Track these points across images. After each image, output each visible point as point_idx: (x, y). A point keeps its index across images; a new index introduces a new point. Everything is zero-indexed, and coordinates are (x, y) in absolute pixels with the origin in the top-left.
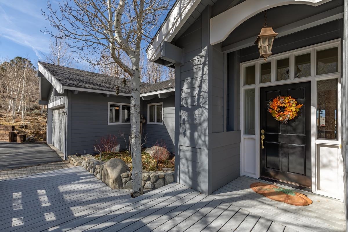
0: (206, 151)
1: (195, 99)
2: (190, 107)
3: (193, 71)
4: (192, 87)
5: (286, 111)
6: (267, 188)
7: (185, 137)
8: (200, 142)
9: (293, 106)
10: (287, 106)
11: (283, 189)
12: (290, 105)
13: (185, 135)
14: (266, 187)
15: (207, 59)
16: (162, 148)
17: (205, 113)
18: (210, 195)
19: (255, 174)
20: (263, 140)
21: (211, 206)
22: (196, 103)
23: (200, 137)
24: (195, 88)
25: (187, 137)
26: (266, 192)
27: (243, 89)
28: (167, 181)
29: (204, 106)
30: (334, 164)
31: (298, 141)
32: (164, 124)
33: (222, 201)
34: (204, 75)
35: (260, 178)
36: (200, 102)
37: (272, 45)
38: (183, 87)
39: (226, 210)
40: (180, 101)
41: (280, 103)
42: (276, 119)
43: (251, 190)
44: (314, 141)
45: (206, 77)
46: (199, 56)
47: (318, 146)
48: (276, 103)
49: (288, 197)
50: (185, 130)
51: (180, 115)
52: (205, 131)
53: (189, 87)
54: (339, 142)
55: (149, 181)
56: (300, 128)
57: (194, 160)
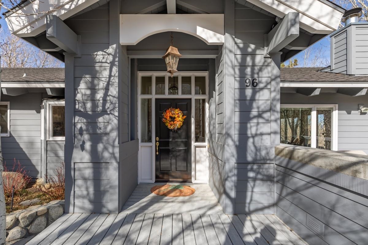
0: (115, 164)
1: (99, 103)
2: (90, 113)
3: (95, 68)
4: (93, 89)
5: (176, 120)
6: (165, 188)
7: (84, 151)
8: (106, 155)
9: (180, 117)
10: (176, 116)
11: (175, 186)
12: (178, 117)
13: (83, 148)
14: (163, 188)
15: (117, 59)
16: (11, 173)
17: (114, 121)
18: (121, 212)
19: (151, 179)
20: (158, 146)
21: (128, 223)
22: (101, 108)
23: (105, 148)
24: (99, 90)
25: (86, 151)
26: (165, 192)
27: (140, 97)
28: (53, 216)
29: (112, 112)
30: (203, 159)
31: (182, 145)
32: (11, 136)
33: (136, 214)
34: (113, 76)
35: (156, 182)
36: (106, 107)
37: (177, 64)
38: (79, 86)
39: (144, 220)
40: (75, 104)
41: (172, 114)
42: (168, 127)
43: (153, 194)
44: (194, 144)
45: (115, 80)
46: (105, 52)
47: (196, 147)
48: (168, 113)
49: (181, 192)
50: (84, 143)
51: (75, 123)
52: (114, 141)
53: (88, 87)
54: (206, 144)
55: (17, 227)
56: (184, 134)
57: (97, 178)
